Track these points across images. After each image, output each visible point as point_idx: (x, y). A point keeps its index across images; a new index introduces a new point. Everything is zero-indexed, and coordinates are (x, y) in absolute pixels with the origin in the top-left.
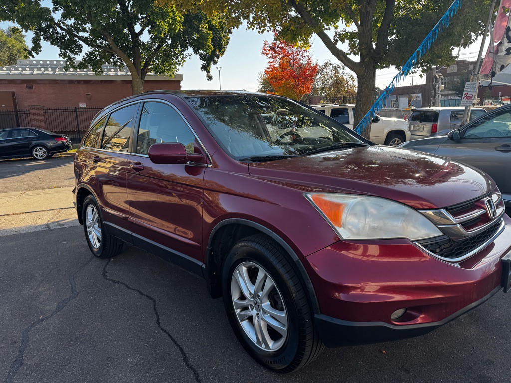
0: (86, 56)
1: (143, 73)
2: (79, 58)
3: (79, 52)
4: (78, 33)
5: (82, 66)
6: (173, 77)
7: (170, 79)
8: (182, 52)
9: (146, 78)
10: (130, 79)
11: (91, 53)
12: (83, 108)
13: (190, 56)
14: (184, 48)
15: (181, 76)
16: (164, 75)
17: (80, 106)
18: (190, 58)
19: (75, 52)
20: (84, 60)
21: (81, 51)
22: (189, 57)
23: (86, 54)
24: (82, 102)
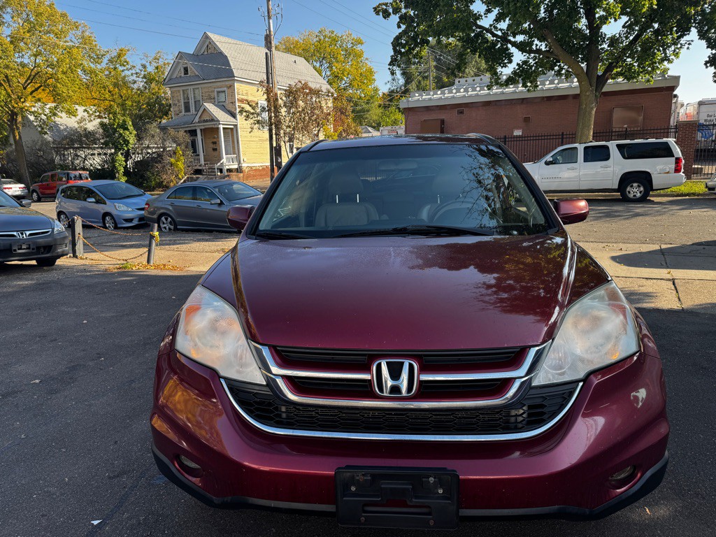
0: (517, 67)
1: (602, 80)
2: (506, 71)
3: (508, 63)
4: (514, 37)
5: (511, 80)
6: (652, 83)
7: (647, 86)
8: (677, 39)
9: (604, 90)
10: (578, 92)
11: (525, 62)
12: (519, 137)
13: (689, 44)
14: (684, 30)
15: (677, 78)
16: (637, 82)
17: (515, 134)
18: (688, 48)
19: (504, 64)
20: (514, 73)
21: (510, 62)
22: (687, 46)
23: (518, 64)
24: (518, 128)
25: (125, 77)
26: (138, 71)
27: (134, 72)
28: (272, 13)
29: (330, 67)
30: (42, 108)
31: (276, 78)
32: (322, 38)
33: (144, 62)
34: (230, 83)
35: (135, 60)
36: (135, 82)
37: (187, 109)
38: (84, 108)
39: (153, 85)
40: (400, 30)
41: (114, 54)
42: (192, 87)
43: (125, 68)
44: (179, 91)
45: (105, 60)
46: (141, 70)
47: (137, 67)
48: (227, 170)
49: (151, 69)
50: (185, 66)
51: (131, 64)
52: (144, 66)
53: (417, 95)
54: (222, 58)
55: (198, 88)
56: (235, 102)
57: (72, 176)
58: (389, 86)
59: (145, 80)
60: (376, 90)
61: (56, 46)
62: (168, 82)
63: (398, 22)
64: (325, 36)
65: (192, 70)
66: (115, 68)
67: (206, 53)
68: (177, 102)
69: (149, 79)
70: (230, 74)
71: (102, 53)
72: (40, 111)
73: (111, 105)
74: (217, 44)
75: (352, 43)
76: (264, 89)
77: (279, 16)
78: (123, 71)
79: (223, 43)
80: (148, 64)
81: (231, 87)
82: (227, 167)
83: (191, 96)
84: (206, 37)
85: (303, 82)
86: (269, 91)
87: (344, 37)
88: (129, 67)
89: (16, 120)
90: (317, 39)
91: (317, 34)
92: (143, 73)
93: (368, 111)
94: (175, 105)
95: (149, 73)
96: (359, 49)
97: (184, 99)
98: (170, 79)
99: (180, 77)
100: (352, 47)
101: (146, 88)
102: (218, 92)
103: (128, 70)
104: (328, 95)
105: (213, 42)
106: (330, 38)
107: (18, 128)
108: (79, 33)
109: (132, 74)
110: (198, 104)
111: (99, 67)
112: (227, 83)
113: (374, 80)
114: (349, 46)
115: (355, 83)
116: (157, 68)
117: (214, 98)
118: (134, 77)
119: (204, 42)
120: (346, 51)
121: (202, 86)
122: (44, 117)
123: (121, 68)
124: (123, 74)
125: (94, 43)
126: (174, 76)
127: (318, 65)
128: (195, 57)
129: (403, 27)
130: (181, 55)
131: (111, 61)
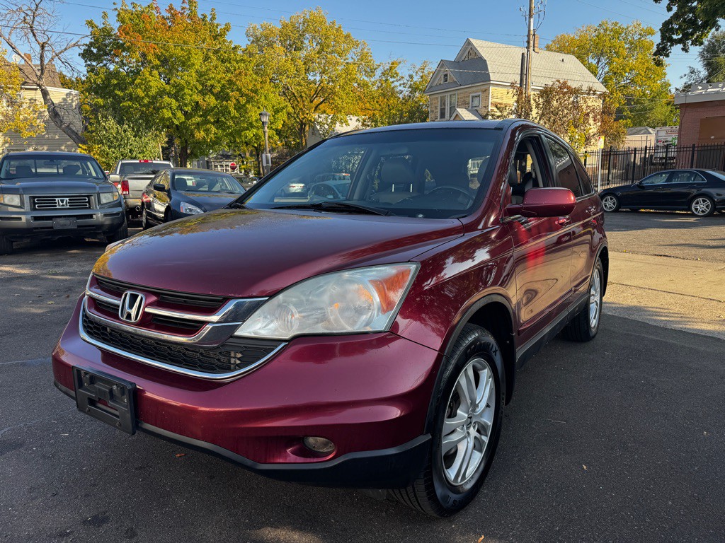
25: (393, 88)
26: (405, 81)
27: (402, 82)
28: (534, 12)
29: (610, 63)
30: (326, 119)
31: (532, 79)
32: (602, 31)
33: (411, 73)
34: (485, 87)
35: (403, 71)
36: (402, 92)
37: (443, 115)
38: (356, 118)
39: (417, 94)
40: (671, 14)
41: (387, 67)
42: (449, 94)
43: (395, 79)
44: (437, 98)
45: (378, 73)
46: (408, 81)
47: (405, 78)
48: (471, 174)
49: (416, 79)
50: (445, 73)
51: (400, 75)
52: (411, 77)
53: (700, 88)
54: (481, 63)
55: (455, 94)
56: (488, 106)
57: (337, 178)
58: (685, 80)
59: (410, 89)
60: (667, 85)
61: (337, 63)
62: (430, 89)
63: (669, 4)
64: (606, 30)
65: (452, 77)
66: (387, 80)
67: (467, 59)
68: (434, 109)
69: (414, 89)
70: (486, 78)
71: (375, 66)
72: (325, 122)
73: (374, 114)
74: (478, 49)
75: (640, 34)
76: (515, 91)
77: (542, 14)
78: (393, 82)
79: (484, 48)
80: (414, 74)
81: (486, 91)
82: (472, 172)
83: (447, 102)
84: (468, 43)
85: (561, 81)
86: (520, 93)
87: (630, 29)
88: (398, 78)
89: (304, 129)
90: (596, 33)
91: (596, 27)
92: (409, 83)
93: (651, 109)
94: (432, 111)
95: (415, 83)
96: (648, 40)
97: (441, 106)
98: (431, 87)
99: (440, 84)
100: (640, 39)
101: (410, 96)
102: (473, 97)
103: (397, 81)
104: (589, 94)
105: (474, 47)
106: (612, 30)
107: (305, 136)
108: (359, 50)
109: (400, 85)
110: (453, 109)
111: (373, 80)
112: (482, 87)
113: (665, 74)
114: (636, 37)
115: (638, 79)
116: (422, 77)
117: (468, 103)
118: (401, 88)
119: (466, 48)
120: (631, 43)
121: (459, 92)
122: (326, 127)
123: (391, 80)
124: (393, 85)
125: (370, 58)
126: (434, 84)
127: (594, 62)
128: (457, 64)
129: (675, 9)
130: (442, 64)
131: (383, 74)
